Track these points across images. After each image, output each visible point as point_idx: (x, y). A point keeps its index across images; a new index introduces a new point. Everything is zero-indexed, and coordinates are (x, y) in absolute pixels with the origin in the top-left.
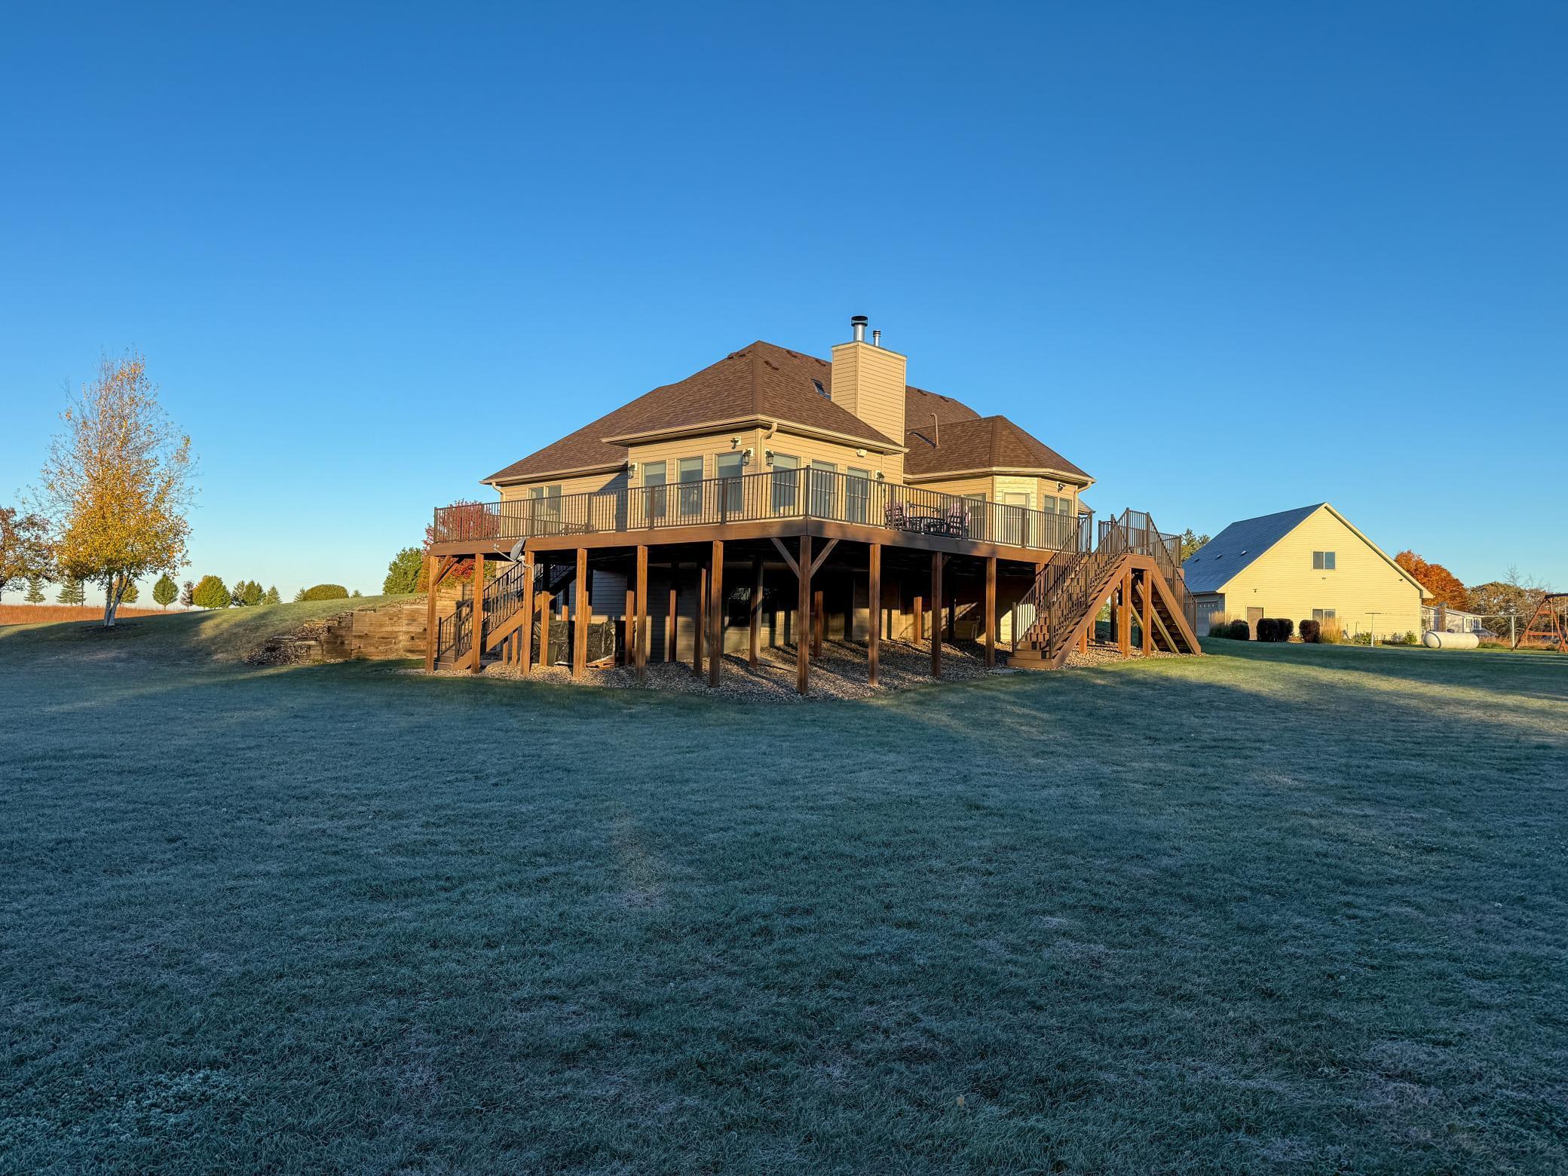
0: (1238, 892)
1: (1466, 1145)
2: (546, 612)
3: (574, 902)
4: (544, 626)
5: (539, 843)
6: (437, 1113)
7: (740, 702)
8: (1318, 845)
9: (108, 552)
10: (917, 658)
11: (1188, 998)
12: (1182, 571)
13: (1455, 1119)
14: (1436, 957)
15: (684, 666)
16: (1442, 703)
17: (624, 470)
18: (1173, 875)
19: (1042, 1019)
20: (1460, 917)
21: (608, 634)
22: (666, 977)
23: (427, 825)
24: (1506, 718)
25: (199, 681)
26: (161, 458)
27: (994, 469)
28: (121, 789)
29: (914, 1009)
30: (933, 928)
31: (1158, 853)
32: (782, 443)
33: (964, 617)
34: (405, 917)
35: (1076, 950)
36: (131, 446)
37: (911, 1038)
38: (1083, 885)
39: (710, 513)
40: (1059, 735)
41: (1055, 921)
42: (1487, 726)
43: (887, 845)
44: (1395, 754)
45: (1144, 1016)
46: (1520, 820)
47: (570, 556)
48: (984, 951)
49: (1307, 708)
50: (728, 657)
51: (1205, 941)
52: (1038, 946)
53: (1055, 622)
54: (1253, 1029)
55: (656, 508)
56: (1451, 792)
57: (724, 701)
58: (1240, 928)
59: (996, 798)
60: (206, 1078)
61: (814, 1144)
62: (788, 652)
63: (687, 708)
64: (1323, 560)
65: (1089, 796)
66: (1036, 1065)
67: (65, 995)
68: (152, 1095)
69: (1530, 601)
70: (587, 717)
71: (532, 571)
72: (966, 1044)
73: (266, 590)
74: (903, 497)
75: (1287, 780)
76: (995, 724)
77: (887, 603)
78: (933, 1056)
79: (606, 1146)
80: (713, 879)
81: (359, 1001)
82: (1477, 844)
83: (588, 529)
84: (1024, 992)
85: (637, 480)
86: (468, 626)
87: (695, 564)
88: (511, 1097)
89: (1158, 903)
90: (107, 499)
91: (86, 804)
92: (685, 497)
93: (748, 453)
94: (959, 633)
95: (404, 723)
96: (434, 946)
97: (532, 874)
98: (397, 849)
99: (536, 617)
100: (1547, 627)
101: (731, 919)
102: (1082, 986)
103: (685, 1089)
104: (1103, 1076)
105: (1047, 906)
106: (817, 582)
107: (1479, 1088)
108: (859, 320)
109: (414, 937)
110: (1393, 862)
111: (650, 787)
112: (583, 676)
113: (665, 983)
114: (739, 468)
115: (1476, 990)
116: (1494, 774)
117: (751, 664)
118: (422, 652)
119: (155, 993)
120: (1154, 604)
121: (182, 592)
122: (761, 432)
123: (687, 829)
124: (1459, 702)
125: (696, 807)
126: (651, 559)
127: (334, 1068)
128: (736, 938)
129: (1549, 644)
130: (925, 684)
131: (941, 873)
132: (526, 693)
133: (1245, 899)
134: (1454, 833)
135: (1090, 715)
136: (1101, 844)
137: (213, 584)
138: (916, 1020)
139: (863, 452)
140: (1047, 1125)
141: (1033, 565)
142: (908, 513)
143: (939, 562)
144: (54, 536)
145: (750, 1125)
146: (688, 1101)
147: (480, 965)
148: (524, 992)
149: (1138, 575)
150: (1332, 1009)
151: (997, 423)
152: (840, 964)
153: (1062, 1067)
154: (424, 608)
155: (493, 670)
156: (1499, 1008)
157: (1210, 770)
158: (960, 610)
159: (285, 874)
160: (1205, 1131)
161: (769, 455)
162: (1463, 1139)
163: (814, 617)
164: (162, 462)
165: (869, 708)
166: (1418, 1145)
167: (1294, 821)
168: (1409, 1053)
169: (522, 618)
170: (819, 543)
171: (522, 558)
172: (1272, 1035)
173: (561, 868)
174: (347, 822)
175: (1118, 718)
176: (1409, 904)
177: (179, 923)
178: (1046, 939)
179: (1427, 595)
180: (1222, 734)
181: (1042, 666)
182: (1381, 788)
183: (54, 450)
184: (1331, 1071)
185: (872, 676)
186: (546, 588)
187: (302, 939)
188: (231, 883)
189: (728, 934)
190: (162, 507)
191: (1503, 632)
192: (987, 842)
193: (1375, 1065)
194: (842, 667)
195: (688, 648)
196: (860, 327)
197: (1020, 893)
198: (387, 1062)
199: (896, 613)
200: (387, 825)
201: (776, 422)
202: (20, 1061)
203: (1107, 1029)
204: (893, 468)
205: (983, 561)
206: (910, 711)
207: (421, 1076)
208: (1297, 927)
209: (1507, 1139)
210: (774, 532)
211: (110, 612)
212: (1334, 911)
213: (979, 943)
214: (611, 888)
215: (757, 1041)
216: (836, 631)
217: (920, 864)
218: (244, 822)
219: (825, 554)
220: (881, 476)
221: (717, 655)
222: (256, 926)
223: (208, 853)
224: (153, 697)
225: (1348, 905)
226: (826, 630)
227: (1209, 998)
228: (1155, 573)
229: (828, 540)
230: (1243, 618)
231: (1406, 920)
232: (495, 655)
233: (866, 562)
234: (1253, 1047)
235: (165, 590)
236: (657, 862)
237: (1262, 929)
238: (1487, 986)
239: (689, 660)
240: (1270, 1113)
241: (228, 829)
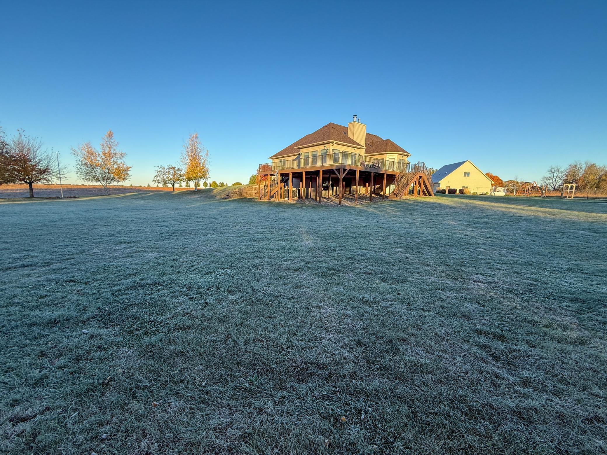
0: (441, 245)
1: (493, 295)
2: (283, 187)
3: (294, 243)
4: (282, 190)
5: (285, 232)
6: (270, 278)
7: (326, 206)
8: (460, 236)
9: (194, 175)
10: (366, 197)
11: (429, 265)
12: (431, 177)
13: (491, 291)
14: (488, 259)
15: (313, 199)
16: (494, 207)
17: (299, 154)
18: (426, 241)
19: (395, 268)
20: (495, 251)
21: (296, 192)
22: (314, 257)
23: (262, 228)
24: (511, 210)
25: (214, 202)
26: (203, 154)
27: (387, 152)
28: (203, 221)
29: (367, 265)
30: (371, 250)
31: (422, 237)
32: (336, 147)
33: (378, 188)
34: (261, 245)
35: (403, 255)
36: (197, 152)
37: (366, 270)
38: (405, 243)
39: (319, 164)
40: (400, 213)
41: (398, 250)
42: (506, 212)
43: (360, 235)
44: (482, 218)
45: (418, 268)
46: (513, 232)
47: (287, 175)
48: (382, 255)
49: (460, 208)
50: (323, 197)
51: (433, 254)
52: (394, 254)
53: (400, 189)
54: (443, 271)
55: (307, 163)
56: (495, 226)
57: (322, 206)
58: (441, 252)
59: (385, 226)
60: (226, 271)
61: (346, 287)
62: (337, 196)
63: (314, 207)
64: (466, 174)
65: (407, 226)
66: (394, 276)
67: (198, 256)
68: (217, 273)
69: (520, 184)
70: (293, 209)
71: (280, 178)
72: (378, 272)
73: (225, 184)
74: (365, 159)
75: (454, 223)
76: (385, 211)
77: (360, 185)
78: (371, 274)
79: (304, 286)
80: (322, 240)
81: (253, 259)
82: (501, 237)
83: (292, 168)
84: (391, 263)
85: (302, 156)
86: (266, 191)
87: (315, 176)
88: (284, 276)
89: (422, 247)
90: (193, 164)
91: (197, 223)
92: (313, 160)
93: (328, 149)
94: (376, 192)
95: (255, 209)
96: (267, 250)
97: (285, 238)
98: (257, 233)
99: (281, 188)
100: (524, 191)
101: (327, 247)
102: (404, 262)
103: (319, 277)
104: (409, 279)
105: (396, 247)
106: (344, 179)
107: (497, 285)
108: (355, 116)
109: (263, 248)
110: (479, 240)
111: (307, 223)
112: (291, 201)
113: (313, 258)
114: (326, 153)
115: (498, 266)
116: (507, 222)
117: (328, 199)
118: (258, 196)
119: (215, 256)
120: (424, 184)
121: (209, 185)
122: (331, 144)
123: (316, 231)
124: (499, 207)
125: (318, 227)
126: (306, 175)
127: (250, 270)
128: (328, 251)
129: (524, 195)
130: (368, 203)
131: (372, 240)
132: (279, 205)
133: (442, 246)
134: (495, 235)
135: (407, 209)
136: (409, 235)
137: (215, 183)
138: (367, 267)
139: (355, 149)
140: (396, 287)
141: (395, 175)
142: (366, 163)
143: (373, 175)
144: (183, 172)
145: (333, 284)
146: (320, 279)
147: (276, 253)
148: (286, 258)
149: (420, 177)
150: (462, 268)
151: (388, 141)
152: (350, 256)
153: (399, 276)
154: (258, 187)
155: (272, 200)
156: (503, 270)
157: (435, 221)
158: (377, 186)
159: (236, 237)
160: (431, 289)
161: (333, 150)
162: (493, 294)
163: (343, 188)
164: (203, 156)
165: (355, 208)
166: (481, 295)
167: (455, 231)
168: (480, 277)
169: (278, 188)
170: (345, 170)
171: (278, 175)
172: (447, 273)
173: (290, 237)
174: (247, 228)
175: (413, 210)
176: (482, 248)
177: (217, 244)
178: (396, 253)
179: (493, 183)
180: (438, 213)
181: (396, 199)
182: (477, 225)
183: (182, 153)
184: (462, 280)
185: (356, 201)
186: (283, 182)
187: (241, 248)
188: (226, 238)
189: (326, 250)
190: (204, 165)
191: (512, 192)
192: (383, 234)
193: (472, 279)
194: (349, 199)
195: (314, 195)
196: (355, 118)
197: (390, 244)
198: (260, 270)
199: (361, 187)
200: (255, 228)
201: (335, 142)
202: (192, 266)
203: (410, 270)
204: (362, 152)
205: (383, 174)
206: (365, 208)
207: (266, 272)
208: (455, 252)
209: (503, 295)
210: (334, 168)
211: (196, 188)
212: (464, 249)
213: (381, 253)
214: (301, 241)
215: (333, 269)
216: (347, 191)
217: (368, 238)
218: (227, 227)
219: (346, 173)
220: (359, 154)
221: (320, 196)
222: (232, 245)
223: (221, 233)
224: (206, 204)
225: (467, 248)
226: (345, 191)
227: (433, 265)
228: (425, 177)
229: (347, 169)
230: (445, 189)
231: (482, 252)
232: (272, 197)
233: (355, 175)
234: (443, 275)
235: (205, 184)
236: (310, 237)
237: (446, 252)
238: (501, 265)
239: (314, 198)
240: (446, 287)
241: (224, 228)
